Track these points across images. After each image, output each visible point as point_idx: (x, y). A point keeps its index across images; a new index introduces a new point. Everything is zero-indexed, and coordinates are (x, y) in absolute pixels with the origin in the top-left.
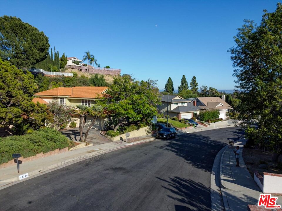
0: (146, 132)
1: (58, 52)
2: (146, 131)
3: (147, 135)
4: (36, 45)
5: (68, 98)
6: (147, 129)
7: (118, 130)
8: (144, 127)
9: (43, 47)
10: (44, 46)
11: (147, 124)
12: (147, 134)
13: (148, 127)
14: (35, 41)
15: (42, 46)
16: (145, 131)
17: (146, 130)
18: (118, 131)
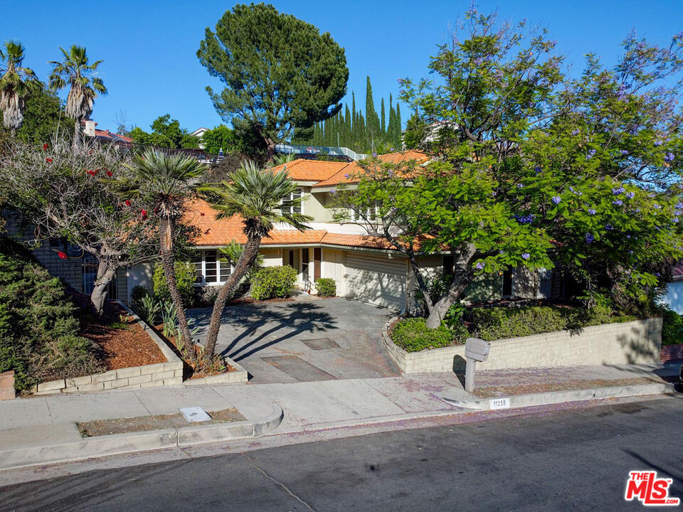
0: (627, 349)
1: (398, 106)
2: (623, 345)
3: (631, 362)
4: (306, 68)
5: (314, 191)
6: (632, 336)
7: (449, 319)
8: (616, 325)
9: (326, 72)
10: (327, 69)
11: (636, 309)
12: (629, 357)
13: (636, 324)
14: (302, 57)
15: (322, 71)
16: (618, 345)
17: (622, 339)
18: (449, 325)
